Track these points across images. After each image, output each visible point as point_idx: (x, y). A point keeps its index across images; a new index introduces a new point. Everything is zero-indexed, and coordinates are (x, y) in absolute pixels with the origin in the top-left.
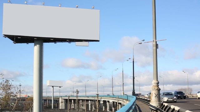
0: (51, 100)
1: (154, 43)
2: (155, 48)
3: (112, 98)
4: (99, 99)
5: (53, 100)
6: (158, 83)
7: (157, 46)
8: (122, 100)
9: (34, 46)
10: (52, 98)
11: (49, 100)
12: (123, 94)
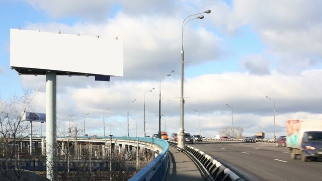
0: (29, 142)
1: (182, 100)
2: (182, 103)
3: (128, 141)
4: (113, 142)
5: (32, 142)
6: (184, 131)
7: (183, 101)
8: (144, 143)
9: (47, 81)
10: (30, 138)
11: (23, 142)
12: (144, 136)
